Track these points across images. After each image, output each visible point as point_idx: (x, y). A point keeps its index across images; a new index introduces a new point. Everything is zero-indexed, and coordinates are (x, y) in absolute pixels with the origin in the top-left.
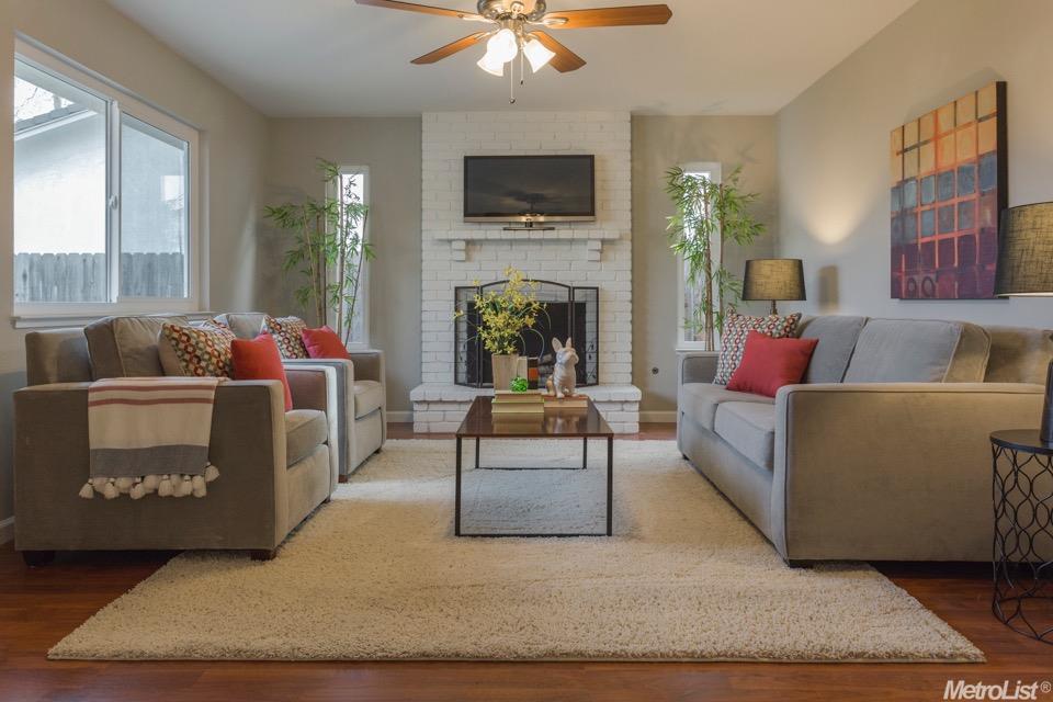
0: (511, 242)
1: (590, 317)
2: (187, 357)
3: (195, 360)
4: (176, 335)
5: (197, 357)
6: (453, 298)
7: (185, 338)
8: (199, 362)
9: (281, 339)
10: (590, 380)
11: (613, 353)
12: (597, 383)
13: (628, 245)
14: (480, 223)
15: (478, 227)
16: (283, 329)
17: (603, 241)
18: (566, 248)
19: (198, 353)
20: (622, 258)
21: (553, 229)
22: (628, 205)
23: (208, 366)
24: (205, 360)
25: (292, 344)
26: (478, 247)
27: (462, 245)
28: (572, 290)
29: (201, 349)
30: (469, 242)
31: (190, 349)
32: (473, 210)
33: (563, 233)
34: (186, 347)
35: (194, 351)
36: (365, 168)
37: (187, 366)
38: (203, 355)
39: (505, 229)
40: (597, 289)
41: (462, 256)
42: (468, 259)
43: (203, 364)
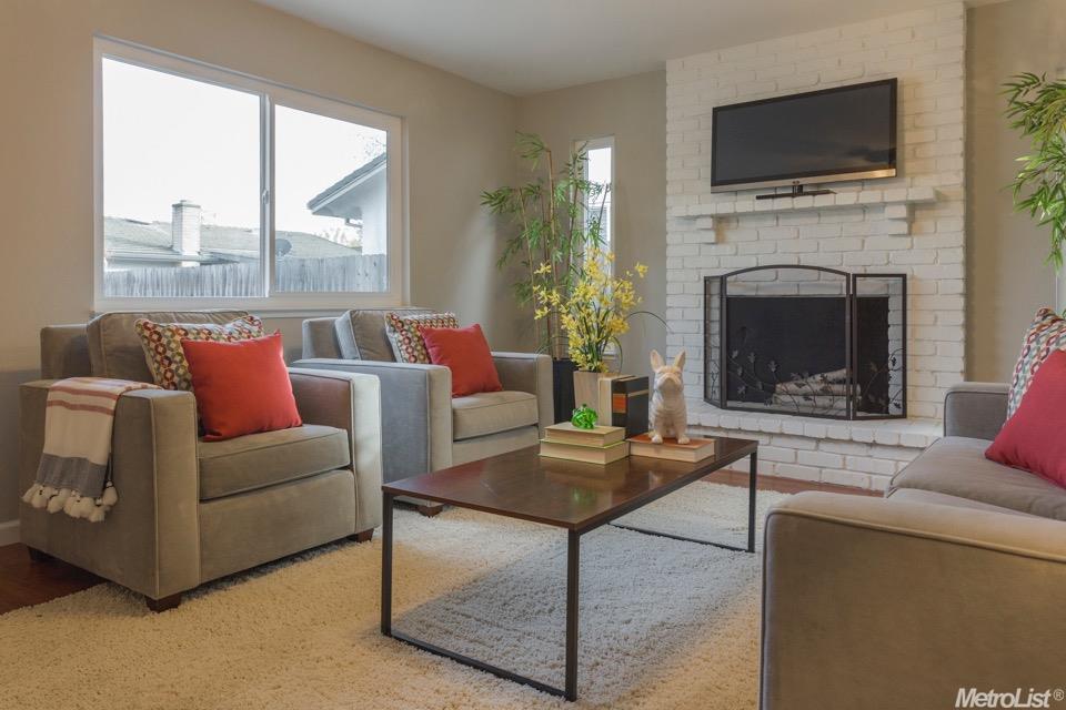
0: (777, 214)
1: (894, 318)
2: (158, 358)
3: (166, 362)
4: (147, 333)
5: (167, 358)
6: (702, 292)
7: (155, 337)
8: (170, 364)
9: (401, 338)
10: (893, 409)
11: (933, 372)
12: (904, 416)
13: (957, 210)
14: (736, 192)
15: (733, 197)
16: (406, 327)
17: (913, 207)
18: (857, 218)
19: (169, 354)
20: (949, 228)
21: (828, 192)
22: (959, 147)
23: (177, 369)
24: (176, 362)
25: (413, 344)
26: (734, 224)
27: (709, 223)
28: (852, 279)
29: (172, 350)
30: (721, 220)
31: (161, 349)
32: (722, 178)
33: (845, 197)
34: (157, 347)
35: (165, 352)
36: (612, 139)
37: (158, 368)
38: (174, 356)
39: (758, 198)
40: (904, 276)
41: (711, 236)
42: (719, 240)
43: (173, 367)
